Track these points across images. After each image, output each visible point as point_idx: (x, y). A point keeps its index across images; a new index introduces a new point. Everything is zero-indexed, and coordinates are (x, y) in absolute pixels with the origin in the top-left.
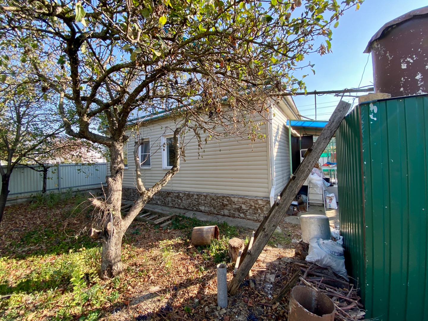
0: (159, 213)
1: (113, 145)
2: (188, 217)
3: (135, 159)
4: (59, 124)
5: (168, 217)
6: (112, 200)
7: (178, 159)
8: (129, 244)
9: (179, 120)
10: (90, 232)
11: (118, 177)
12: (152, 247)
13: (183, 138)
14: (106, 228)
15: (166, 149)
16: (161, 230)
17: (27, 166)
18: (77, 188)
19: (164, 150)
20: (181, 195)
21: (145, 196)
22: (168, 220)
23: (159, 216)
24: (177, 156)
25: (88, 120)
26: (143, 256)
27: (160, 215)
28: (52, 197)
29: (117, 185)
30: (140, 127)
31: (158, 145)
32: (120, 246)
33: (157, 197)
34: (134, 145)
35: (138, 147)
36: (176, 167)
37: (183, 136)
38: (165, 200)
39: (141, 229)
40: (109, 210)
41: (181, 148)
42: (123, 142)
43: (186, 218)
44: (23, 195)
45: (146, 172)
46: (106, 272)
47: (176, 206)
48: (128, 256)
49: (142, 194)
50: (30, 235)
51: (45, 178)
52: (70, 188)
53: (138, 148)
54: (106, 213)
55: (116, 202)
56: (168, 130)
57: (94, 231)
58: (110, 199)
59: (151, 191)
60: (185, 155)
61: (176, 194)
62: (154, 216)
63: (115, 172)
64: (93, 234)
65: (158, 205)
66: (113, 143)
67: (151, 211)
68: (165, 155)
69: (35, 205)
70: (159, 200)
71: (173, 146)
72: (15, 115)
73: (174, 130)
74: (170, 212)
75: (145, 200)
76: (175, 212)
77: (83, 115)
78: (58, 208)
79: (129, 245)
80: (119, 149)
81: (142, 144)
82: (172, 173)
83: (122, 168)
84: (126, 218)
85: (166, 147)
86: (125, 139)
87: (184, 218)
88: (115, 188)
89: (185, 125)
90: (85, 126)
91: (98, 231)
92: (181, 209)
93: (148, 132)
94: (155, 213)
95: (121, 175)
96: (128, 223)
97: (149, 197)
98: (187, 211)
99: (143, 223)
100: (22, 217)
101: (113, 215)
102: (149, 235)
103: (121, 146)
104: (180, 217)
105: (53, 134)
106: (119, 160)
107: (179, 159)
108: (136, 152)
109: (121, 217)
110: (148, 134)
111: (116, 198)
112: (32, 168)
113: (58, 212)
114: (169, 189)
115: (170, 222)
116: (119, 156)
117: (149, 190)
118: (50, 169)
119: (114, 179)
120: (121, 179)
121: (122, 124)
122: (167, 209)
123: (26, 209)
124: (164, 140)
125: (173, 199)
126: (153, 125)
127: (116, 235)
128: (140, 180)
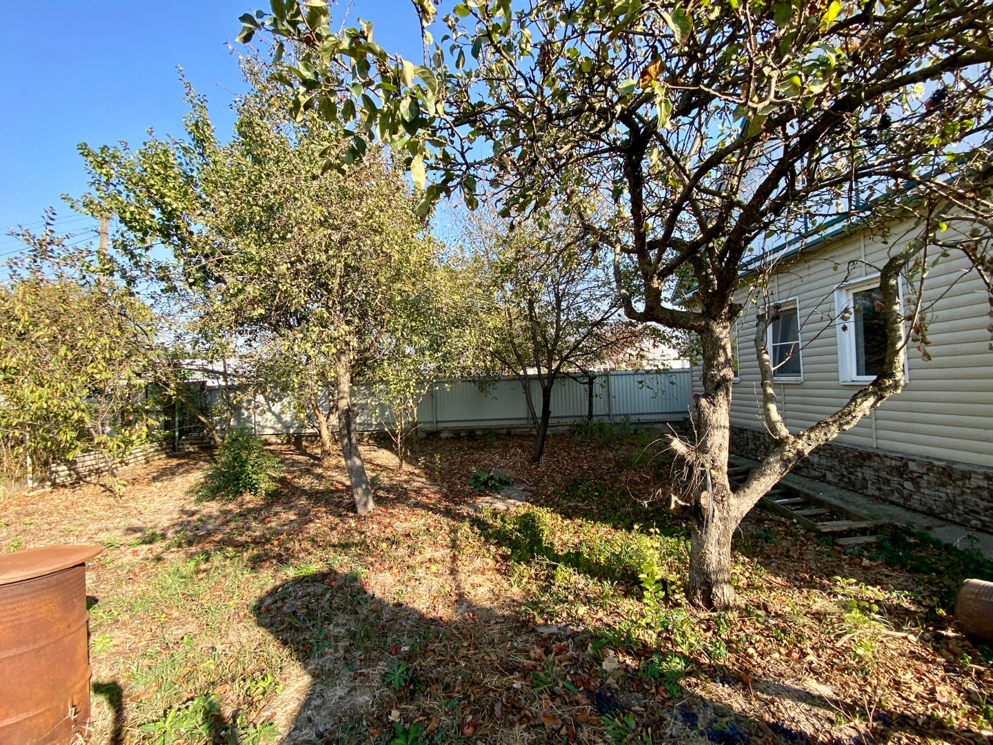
0: (831, 505)
1: (708, 329)
2: (944, 542)
3: (759, 357)
4: (608, 301)
5: (863, 525)
6: (709, 445)
7: (897, 352)
8: (748, 557)
9: (898, 230)
10: (669, 500)
11: (721, 398)
12: (811, 585)
13: (917, 285)
14: (698, 502)
15: (851, 326)
16: (839, 552)
17: (568, 374)
18: (637, 417)
19: (845, 328)
20: (912, 466)
21: (787, 448)
22: (863, 532)
23: (833, 513)
24: (894, 344)
25: (659, 284)
26: (784, 598)
27: (836, 513)
28: (601, 427)
29: (720, 415)
30: (770, 276)
31: (825, 317)
32: (727, 549)
33: (824, 461)
34: (755, 323)
35: (766, 327)
36: (892, 375)
37: (918, 277)
38: (850, 473)
39: (778, 533)
40: (703, 466)
41: (910, 318)
42: (730, 319)
43: (937, 544)
44: (564, 420)
45: (788, 391)
46: (699, 592)
47: (895, 497)
48: (745, 581)
49: (781, 443)
50: (576, 483)
51: (591, 396)
52: (625, 415)
53: (765, 331)
54: (697, 471)
55: (717, 451)
56: (860, 269)
57: (676, 502)
58: (705, 443)
59: (805, 438)
60: (929, 338)
61: (894, 463)
62: (814, 511)
63: (713, 387)
64: (673, 506)
65: (829, 483)
66: (707, 324)
67: (807, 495)
68: (848, 343)
69: (579, 438)
70: (830, 469)
71: (878, 314)
72: (553, 298)
73: (882, 265)
74: (869, 509)
75: (789, 460)
76: (891, 516)
77: (652, 278)
78: (611, 449)
79: (747, 560)
80: (721, 336)
81: (775, 319)
82: (874, 393)
83: (728, 377)
84: (742, 493)
85: (852, 318)
86: (734, 311)
87: (924, 541)
88: (714, 422)
89: (923, 242)
90: (653, 297)
91: (683, 504)
92: (915, 510)
93: (794, 284)
94: (820, 503)
95: (727, 394)
96: (745, 505)
97: (800, 454)
98: (938, 522)
99: (783, 519)
100: (565, 454)
101: (712, 478)
102: (801, 554)
103: (725, 328)
104: (912, 535)
105: (603, 319)
106: (722, 359)
107: (901, 353)
108: (759, 341)
109: (728, 487)
110: (794, 291)
111: (717, 443)
112: (574, 378)
113: (611, 455)
114: (866, 442)
115: (872, 539)
116: (721, 351)
117: (799, 436)
118: (597, 381)
119: (711, 402)
120: (726, 402)
121: (728, 279)
122: (860, 500)
123: (568, 443)
124: (844, 300)
125: (883, 474)
126: (807, 265)
127: (719, 523)
128: (773, 407)
